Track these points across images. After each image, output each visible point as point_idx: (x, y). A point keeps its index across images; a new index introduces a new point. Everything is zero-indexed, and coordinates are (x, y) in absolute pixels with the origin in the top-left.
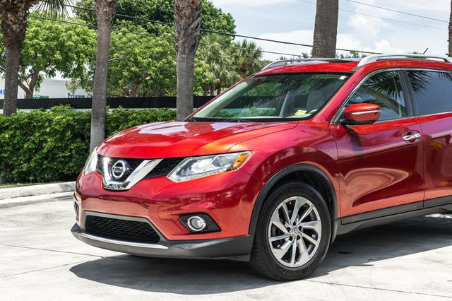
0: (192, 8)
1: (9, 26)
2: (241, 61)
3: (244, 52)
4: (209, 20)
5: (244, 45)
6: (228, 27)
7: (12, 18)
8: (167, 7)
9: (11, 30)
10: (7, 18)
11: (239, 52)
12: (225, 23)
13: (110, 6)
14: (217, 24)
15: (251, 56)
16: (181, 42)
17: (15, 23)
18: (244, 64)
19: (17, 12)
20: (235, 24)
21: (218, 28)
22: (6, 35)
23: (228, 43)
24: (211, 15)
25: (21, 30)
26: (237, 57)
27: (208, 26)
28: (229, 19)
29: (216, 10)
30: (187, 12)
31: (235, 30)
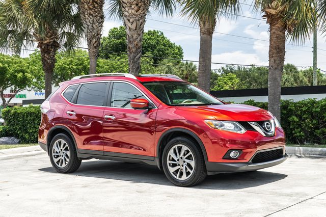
0: (136, 48)
1: (46, 60)
2: (185, 73)
3: (186, 68)
4: (168, 50)
5: (187, 63)
6: (179, 53)
7: (48, 57)
8: (144, 44)
9: (47, 63)
10: (45, 57)
11: (184, 68)
12: (177, 51)
13: (95, 48)
14: (172, 52)
15: (191, 70)
16: (131, 66)
17: (49, 59)
18: (187, 74)
19: (50, 53)
20: (183, 51)
21: (173, 54)
22: (44, 65)
23: (179, 62)
24: (169, 47)
25: (52, 63)
26: (183, 71)
27: (168, 54)
28: (179, 49)
29: (171, 44)
30: (134, 50)
31: (183, 55)
